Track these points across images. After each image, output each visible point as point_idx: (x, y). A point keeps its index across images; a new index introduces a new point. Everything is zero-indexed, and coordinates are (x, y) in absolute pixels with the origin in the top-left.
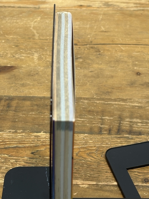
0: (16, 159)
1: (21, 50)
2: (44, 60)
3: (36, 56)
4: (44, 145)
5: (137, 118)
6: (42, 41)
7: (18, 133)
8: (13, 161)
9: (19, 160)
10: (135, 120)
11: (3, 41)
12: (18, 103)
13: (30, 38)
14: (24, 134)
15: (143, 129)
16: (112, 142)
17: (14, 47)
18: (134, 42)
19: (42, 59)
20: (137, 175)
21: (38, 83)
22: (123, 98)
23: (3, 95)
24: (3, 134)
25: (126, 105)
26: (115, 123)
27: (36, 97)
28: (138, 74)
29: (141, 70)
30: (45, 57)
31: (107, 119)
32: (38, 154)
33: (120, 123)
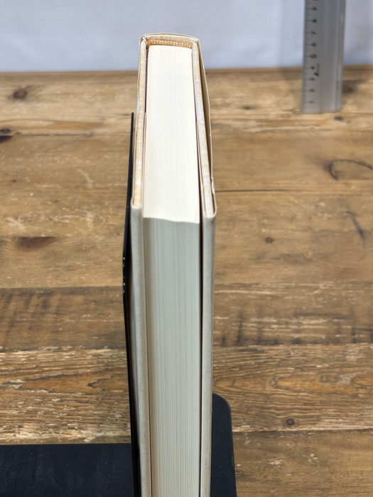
0: (62, 397)
1: (64, 209)
2: (105, 224)
3: (90, 217)
4: (110, 370)
5: (270, 315)
6: (100, 191)
7: (64, 351)
8: (56, 400)
9: (68, 399)
10: (266, 320)
11: (32, 194)
12: (60, 300)
13: (77, 187)
14: (73, 353)
15: (281, 335)
16: (228, 359)
17: (50, 205)
18: (260, 186)
19: (101, 221)
20: (273, 413)
21: (96, 264)
22: (244, 282)
23: (35, 287)
24: (37, 354)
25: (250, 294)
26: (233, 326)
27: (92, 287)
28: (269, 240)
29: (273, 233)
30: (107, 218)
31: (218, 320)
32: (99, 387)
33: (241, 326)
